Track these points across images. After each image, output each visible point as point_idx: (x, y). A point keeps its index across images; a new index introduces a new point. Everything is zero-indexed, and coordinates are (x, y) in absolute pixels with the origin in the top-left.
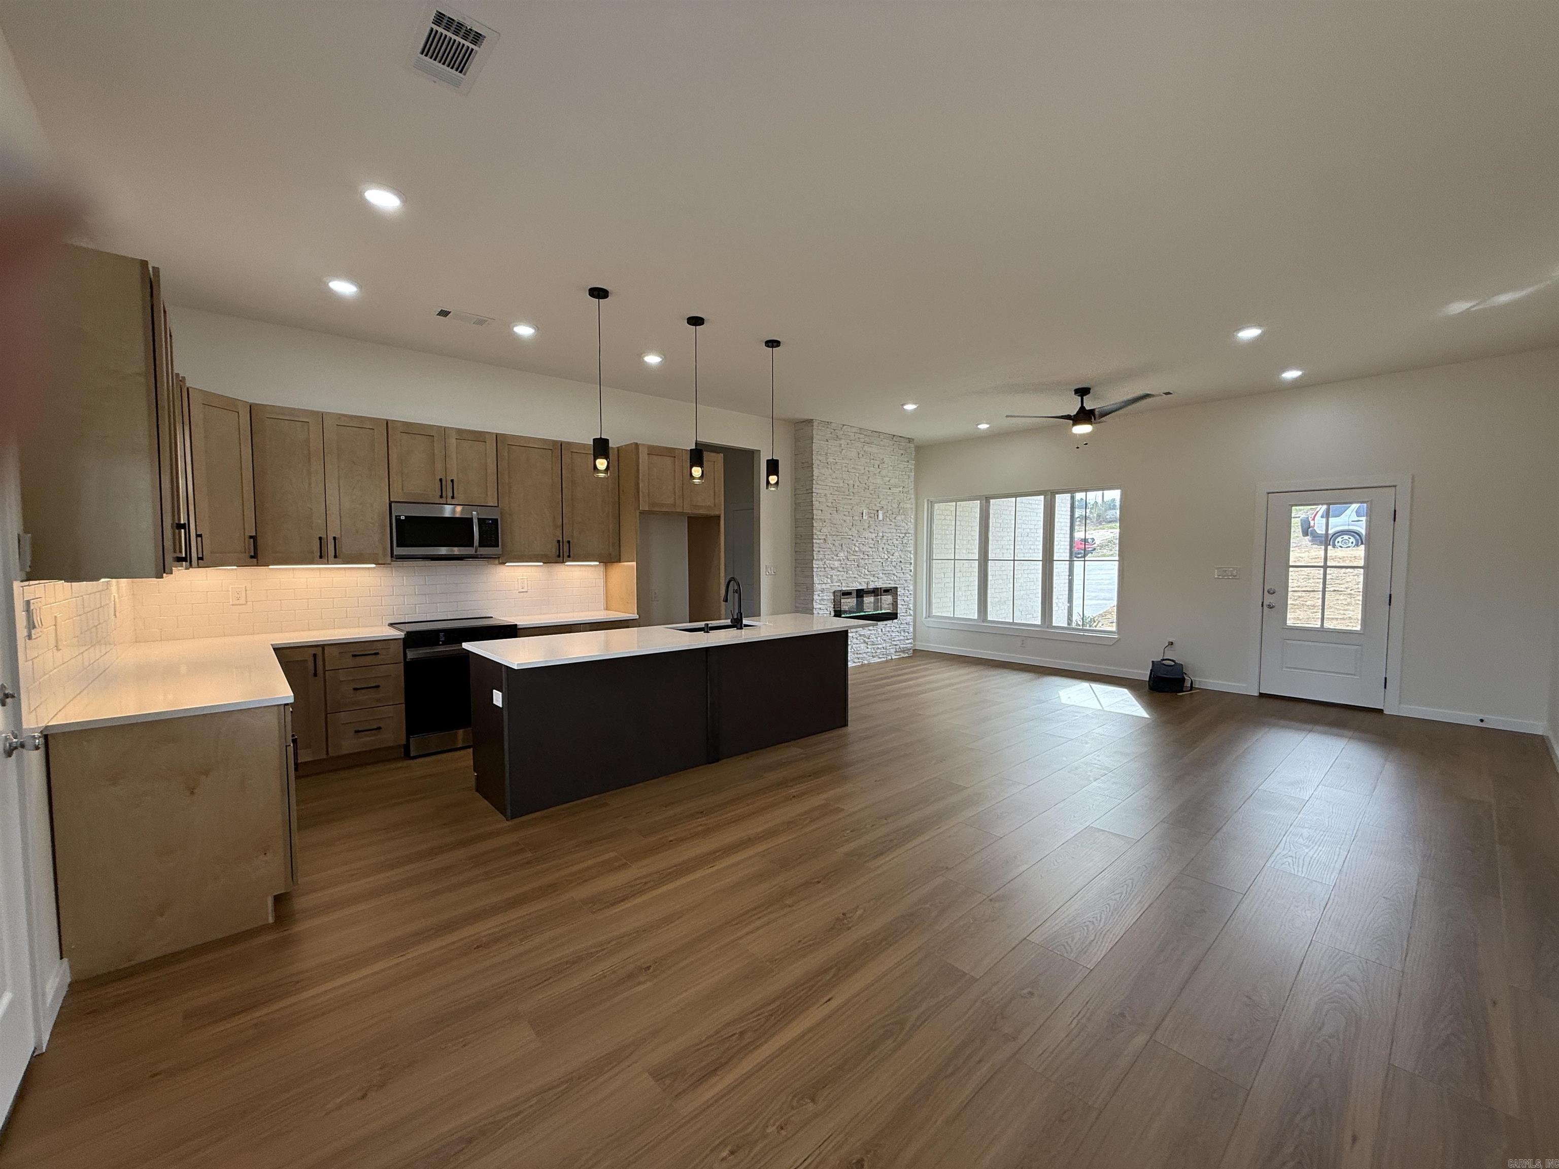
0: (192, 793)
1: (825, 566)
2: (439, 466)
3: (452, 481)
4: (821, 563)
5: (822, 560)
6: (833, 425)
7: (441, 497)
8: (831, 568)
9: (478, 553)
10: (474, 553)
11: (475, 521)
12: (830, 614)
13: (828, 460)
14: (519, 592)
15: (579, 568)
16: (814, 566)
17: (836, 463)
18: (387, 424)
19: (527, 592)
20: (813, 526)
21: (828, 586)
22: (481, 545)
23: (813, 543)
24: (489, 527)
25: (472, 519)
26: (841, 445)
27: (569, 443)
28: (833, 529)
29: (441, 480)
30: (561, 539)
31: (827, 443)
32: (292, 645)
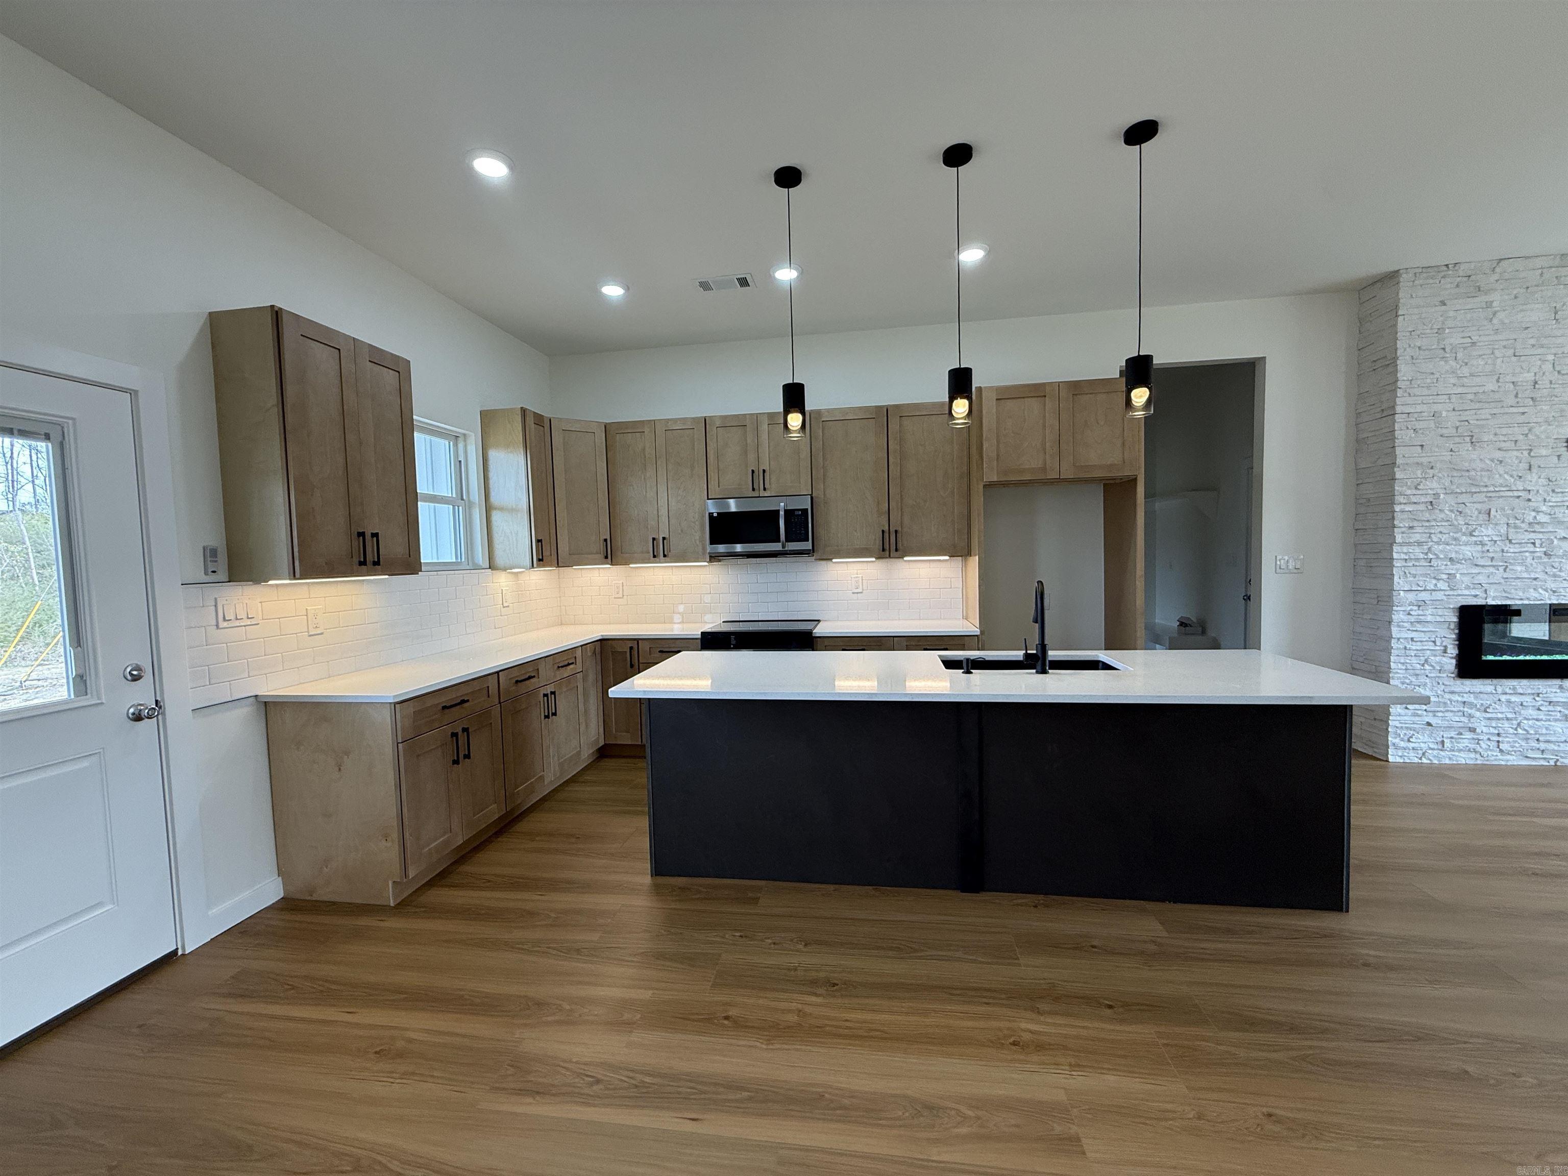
0: (340, 769)
1: (1431, 556)
2: (752, 456)
3: (764, 471)
4: (1417, 552)
5: (1420, 544)
6: (1463, 267)
7: (753, 489)
8: (1451, 559)
9: (786, 549)
10: (781, 549)
11: (782, 513)
12: (1445, 651)
13: (1447, 342)
14: (853, 593)
15: (928, 564)
16: (1395, 556)
17: (1474, 344)
18: (705, 420)
19: (861, 593)
20: (1394, 479)
21: (1439, 595)
22: (789, 539)
23: (1394, 512)
24: (798, 519)
25: (778, 511)
26: (1489, 305)
27: (897, 407)
28: (1456, 480)
29: (753, 471)
30: (886, 528)
31: (1443, 308)
32: (618, 637)
